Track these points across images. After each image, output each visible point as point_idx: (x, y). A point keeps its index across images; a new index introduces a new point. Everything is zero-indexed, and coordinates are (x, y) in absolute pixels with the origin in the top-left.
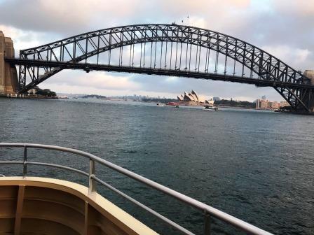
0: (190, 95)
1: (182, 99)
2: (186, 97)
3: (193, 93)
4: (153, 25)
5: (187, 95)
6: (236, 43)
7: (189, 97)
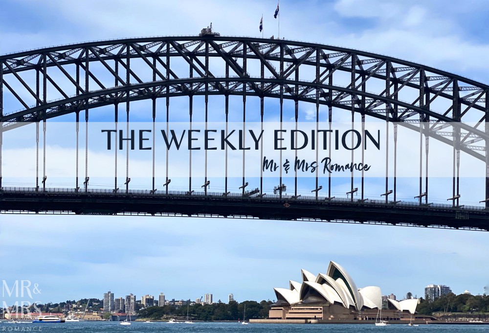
0: (322, 281)
1: (293, 297)
2: (307, 291)
3: (336, 274)
4: (154, 40)
5: (313, 283)
6: (456, 89)
7: (322, 289)
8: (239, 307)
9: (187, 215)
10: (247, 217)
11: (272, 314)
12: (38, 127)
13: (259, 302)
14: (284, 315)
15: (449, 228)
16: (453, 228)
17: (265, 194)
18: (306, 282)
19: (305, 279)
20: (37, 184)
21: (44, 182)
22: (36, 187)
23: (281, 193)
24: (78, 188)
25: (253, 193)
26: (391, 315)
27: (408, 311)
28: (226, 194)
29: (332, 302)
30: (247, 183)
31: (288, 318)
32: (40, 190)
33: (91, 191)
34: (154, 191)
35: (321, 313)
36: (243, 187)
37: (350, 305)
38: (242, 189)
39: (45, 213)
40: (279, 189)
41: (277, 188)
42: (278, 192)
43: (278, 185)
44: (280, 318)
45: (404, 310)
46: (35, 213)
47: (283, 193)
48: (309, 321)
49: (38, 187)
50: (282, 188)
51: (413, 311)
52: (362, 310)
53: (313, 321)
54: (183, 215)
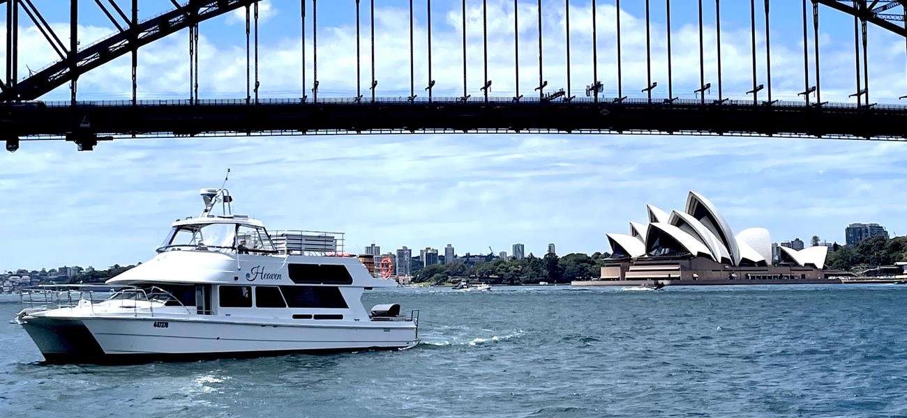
0: (679, 222)
3: (700, 211)
7: (678, 235)
8: (559, 263)
9: (462, 131)
10: (549, 130)
11: (606, 273)
12: (248, 12)
13: (590, 255)
14: (623, 275)
15: (855, 138)
16: (861, 138)
17: (574, 97)
18: (654, 224)
19: (654, 219)
20: (248, 94)
21: (256, 90)
22: (246, 98)
23: (596, 95)
24: (305, 97)
25: (556, 95)
26: (786, 271)
27: (813, 265)
28: (517, 99)
29: (695, 253)
30: (546, 83)
31: (628, 279)
32: (251, 102)
33: (322, 101)
34: (412, 97)
35: (678, 270)
36: (541, 87)
37: (723, 258)
38: (539, 91)
39: (259, 134)
40: (592, 89)
41: (591, 87)
42: (592, 93)
43: (591, 83)
44: (618, 279)
45: (806, 264)
46: (245, 134)
47: (600, 95)
48: (660, 282)
49: (249, 97)
50: (597, 87)
51: (820, 265)
52: (741, 265)
53: (666, 282)
54: (456, 131)
